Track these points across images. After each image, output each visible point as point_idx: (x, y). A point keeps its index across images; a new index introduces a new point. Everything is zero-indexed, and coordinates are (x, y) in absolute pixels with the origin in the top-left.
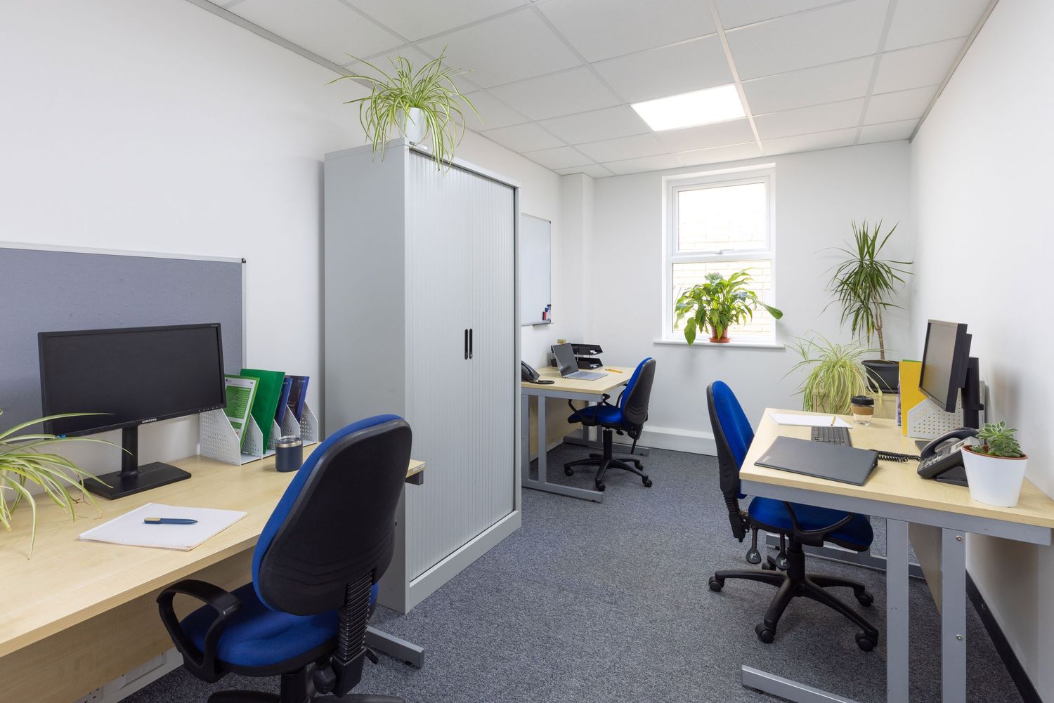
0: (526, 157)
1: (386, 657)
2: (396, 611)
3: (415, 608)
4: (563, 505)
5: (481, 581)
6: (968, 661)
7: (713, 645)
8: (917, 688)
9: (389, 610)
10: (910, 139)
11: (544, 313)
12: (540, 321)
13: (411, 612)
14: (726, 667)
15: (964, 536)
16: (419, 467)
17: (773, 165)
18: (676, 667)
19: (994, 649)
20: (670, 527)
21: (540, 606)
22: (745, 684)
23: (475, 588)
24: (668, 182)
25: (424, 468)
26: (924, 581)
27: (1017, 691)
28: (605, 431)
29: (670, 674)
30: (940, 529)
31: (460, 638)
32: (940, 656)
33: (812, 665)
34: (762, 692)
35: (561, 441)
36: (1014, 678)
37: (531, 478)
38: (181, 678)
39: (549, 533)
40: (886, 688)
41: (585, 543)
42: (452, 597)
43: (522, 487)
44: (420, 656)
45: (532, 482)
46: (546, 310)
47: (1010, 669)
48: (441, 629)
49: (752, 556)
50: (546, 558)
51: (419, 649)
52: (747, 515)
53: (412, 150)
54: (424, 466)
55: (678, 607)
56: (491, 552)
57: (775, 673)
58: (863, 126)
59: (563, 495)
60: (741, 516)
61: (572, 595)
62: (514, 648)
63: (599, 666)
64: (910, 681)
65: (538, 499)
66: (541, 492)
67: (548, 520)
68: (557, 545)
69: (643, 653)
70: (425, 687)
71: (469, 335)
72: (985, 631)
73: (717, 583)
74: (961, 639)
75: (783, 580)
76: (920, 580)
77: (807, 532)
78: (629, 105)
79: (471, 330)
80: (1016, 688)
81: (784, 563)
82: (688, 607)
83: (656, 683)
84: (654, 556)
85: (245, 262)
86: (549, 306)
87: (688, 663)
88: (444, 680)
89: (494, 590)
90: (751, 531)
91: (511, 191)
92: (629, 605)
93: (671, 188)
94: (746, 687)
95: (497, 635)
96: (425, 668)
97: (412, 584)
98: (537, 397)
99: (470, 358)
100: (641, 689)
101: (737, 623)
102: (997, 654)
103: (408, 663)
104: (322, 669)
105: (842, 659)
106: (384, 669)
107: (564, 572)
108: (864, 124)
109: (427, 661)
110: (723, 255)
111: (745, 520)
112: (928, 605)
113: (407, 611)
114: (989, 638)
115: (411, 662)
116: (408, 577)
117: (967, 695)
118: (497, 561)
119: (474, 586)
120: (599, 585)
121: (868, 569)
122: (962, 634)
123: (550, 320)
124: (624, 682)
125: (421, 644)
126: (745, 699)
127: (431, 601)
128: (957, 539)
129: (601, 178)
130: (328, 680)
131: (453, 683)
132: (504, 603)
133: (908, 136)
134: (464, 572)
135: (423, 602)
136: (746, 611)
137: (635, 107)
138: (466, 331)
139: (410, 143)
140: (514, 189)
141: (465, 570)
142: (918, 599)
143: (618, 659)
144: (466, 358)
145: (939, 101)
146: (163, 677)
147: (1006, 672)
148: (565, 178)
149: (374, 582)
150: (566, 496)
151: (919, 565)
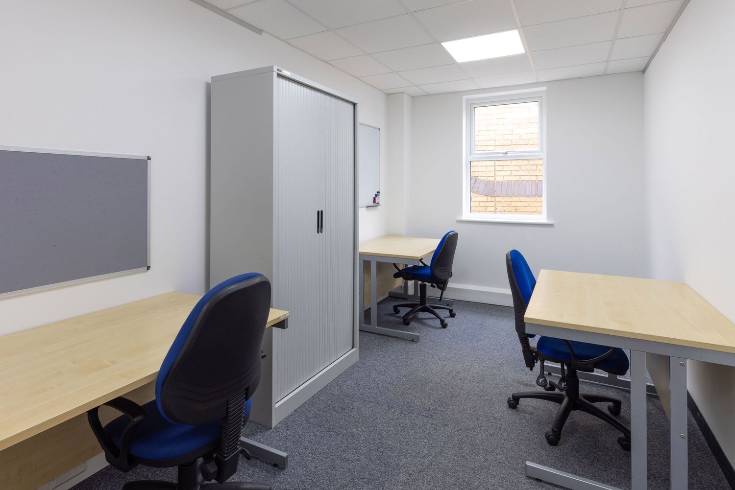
0: (361, 80)
1: (258, 461)
2: (264, 426)
3: (279, 423)
4: (390, 344)
5: (329, 402)
6: (689, 454)
7: (504, 447)
8: (652, 475)
9: (259, 425)
10: (644, 71)
11: (374, 198)
12: (372, 204)
13: (276, 427)
14: (514, 463)
15: (686, 362)
16: (285, 315)
17: (544, 88)
18: (477, 464)
19: (707, 445)
20: (470, 359)
21: (374, 420)
22: (528, 475)
23: (325, 408)
24: (467, 100)
25: (289, 316)
26: (657, 398)
27: (723, 476)
28: (420, 284)
29: (473, 469)
30: (669, 357)
31: (314, 445)
32: (669, 451)
33: (576, 460)
34: (540, 481)
35: (387, 295)
36: (721, 466)
37: (365, 324)
38: (99, 481)
39: (380, 365)
40: (630, 475)
41: (407, 372)
42: (308, 414)
43: (359, 330)
44: (284, 460)
45: (367, 327)
46: (376, 196)
47: (718, 460)
48: (300, 439)
49: (541, 380)
50: (378, 384)
51: (284, 454)
52: (536, 350)
53: (279, 75)
54: (288, 315)
55: (478, 419)
56: (336, 380)
57: (550, 466)
58: (610, 61)
59: (389, 336)
60: (531, 351)
61: (398, 412)
62: (356, 452)
63: (420, 464)
64: (648, 470)
65: (371, 339)
66: (373, 334)
67: (379, 355)
68: (386, 374)
69: (452, 454)
70: (289, 483)
71: (320, 215)
72: (700, 433)
73: (514, 402)
74: (684, 438)
75: (564, 398)
76: (654, 396)
77: (582, 362)
78: (440, 43)
79: (322, 212)
80: (723, 473)
81: (564, 385)
82: (485, 419)
83: (463, 476)
84: (459, 381)
85: (150, 159)
86: (378, 192)
87: (486, 460)
88: (303, 478)
89: (340, 409)
90: (539, 362)
91: (351, 107)
92: (441, 418)
93: (469, 105)
94: (529, 477)
95: (343, 443)
96: (289, 469)
97: (277, 405)
98: (370, 262)
99: (321, 232)
100: (451, 481)
101: (521, 430)
102: (709, 449)
103: (275, 465)
104: (208, 463)
105: (599, 455)
106: (257, 470)
107: (392, 394)
108: (611, 60)
109: (290, 464)
110: (508, 155)
111: (534, 354)
112: (659, 414)
113: (274, 426)
114: (703, 438)
115: (277, 464)
116: (274, 399)
117: (689, 479)
118: (341, 386)
119: (324, 406)
120: (418, 404)
121: (616, 388)
122: (685, 434)
123: (378, 203)
124: (439, 476)
125: (285, 451)
126: (528, 486)
127: (292, 418)
128: (681, 364)
129: (416, 97)
130: (212, 471)
131: (310, 479)
132: (347, 418)
133: (642, 68)
134: (316, 396)
135: (285, 418)
136: (527, 421)
137: (444, 44)
138: (318, 212)
139: (278, 70)
140: (354, 105)
141: (317, 394)
142: (652, 410)
143: (434, 459)
144: (318, 232)
145: (664, 44)
146: (84, 481)
147: (715, 462)
148: (390, 97)
149: (247, 398)
150: (392, 337)
151: (653, 385)
